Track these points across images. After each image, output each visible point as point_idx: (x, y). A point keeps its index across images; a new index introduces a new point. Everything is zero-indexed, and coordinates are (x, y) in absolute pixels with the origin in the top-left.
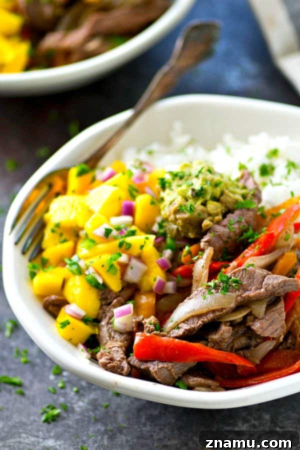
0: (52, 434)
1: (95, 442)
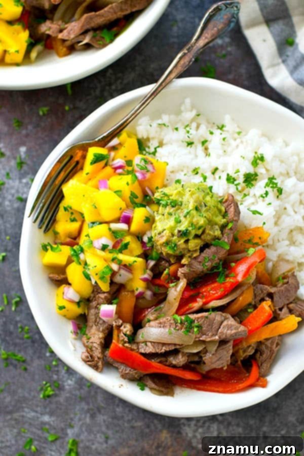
0: (48, 410)
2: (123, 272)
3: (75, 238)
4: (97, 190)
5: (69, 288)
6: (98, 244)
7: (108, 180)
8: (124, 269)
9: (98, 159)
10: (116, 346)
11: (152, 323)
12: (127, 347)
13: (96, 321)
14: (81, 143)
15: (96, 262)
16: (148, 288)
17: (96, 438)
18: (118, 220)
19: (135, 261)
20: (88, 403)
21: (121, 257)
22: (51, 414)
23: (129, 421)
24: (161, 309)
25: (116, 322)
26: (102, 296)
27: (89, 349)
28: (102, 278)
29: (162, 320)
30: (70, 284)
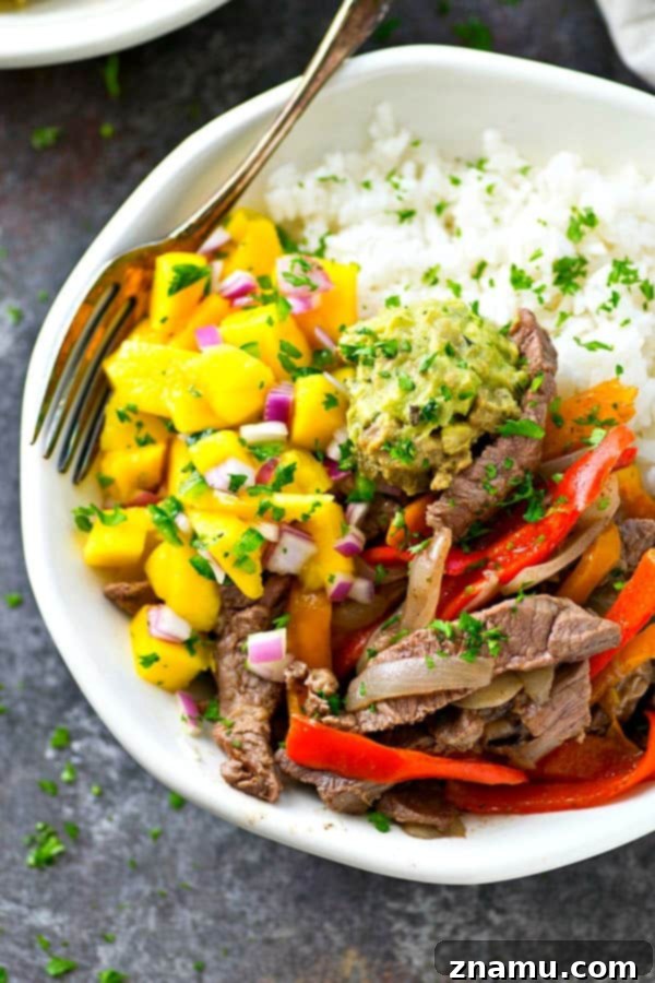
0: (47, 896)
1: (131, 922)
3: (155, 490)
4: (194, 353)
7: (219, 325)
8: (291, 533)
9: (186, 277)
11: (382, 655)
12: (329, 724)
18: (258, 418)
19: (318, 505)
24: (398, 621)
25: (290, 670)
26: (247, 614)
27: (238, 749)
29: (405, 641)
30: (160, 602)
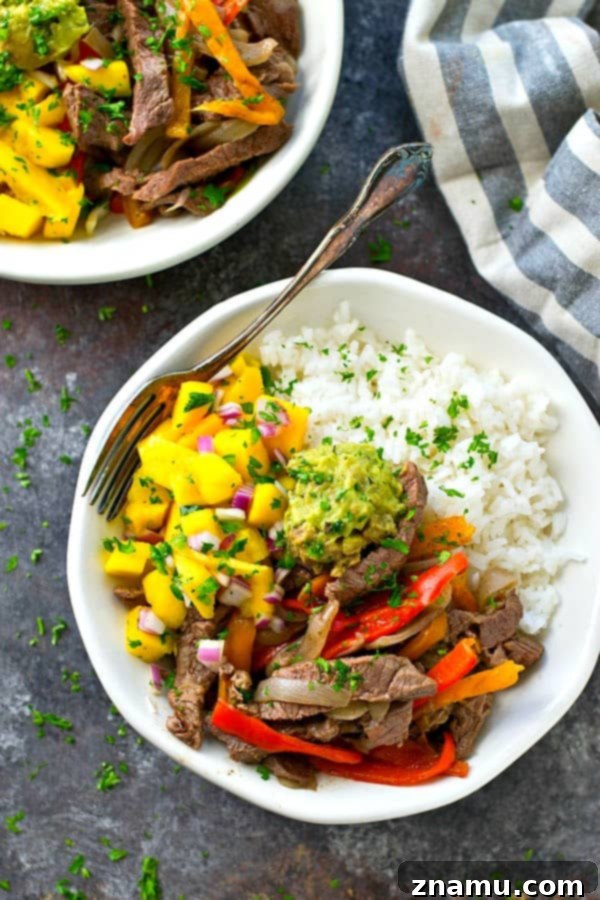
2: (236, 587)
3: (158, 530)
4: (194, 454)
5: (147, 611)
6: (197, 542)
7: (214, 436)
8: (237, 583)
9: (197, 401)
10: (224, 707)
11: (283, 671)
12: (241, 710)
13: (190, 666)
14: (169, 375)
15: (193, 571)
16: (276, 613)
17: (189, 856)
18: (228, 504)
19: (256, 571)
20: (176, 800)
21: (233, 563)
22: (114, 816)
23: (243, 829)
24: (297, 648)
25: (223, 669)
26: (202, 625)
27: (180, 712)
28: (202, 597)
29: (298, 666)
30: (148, 605)
